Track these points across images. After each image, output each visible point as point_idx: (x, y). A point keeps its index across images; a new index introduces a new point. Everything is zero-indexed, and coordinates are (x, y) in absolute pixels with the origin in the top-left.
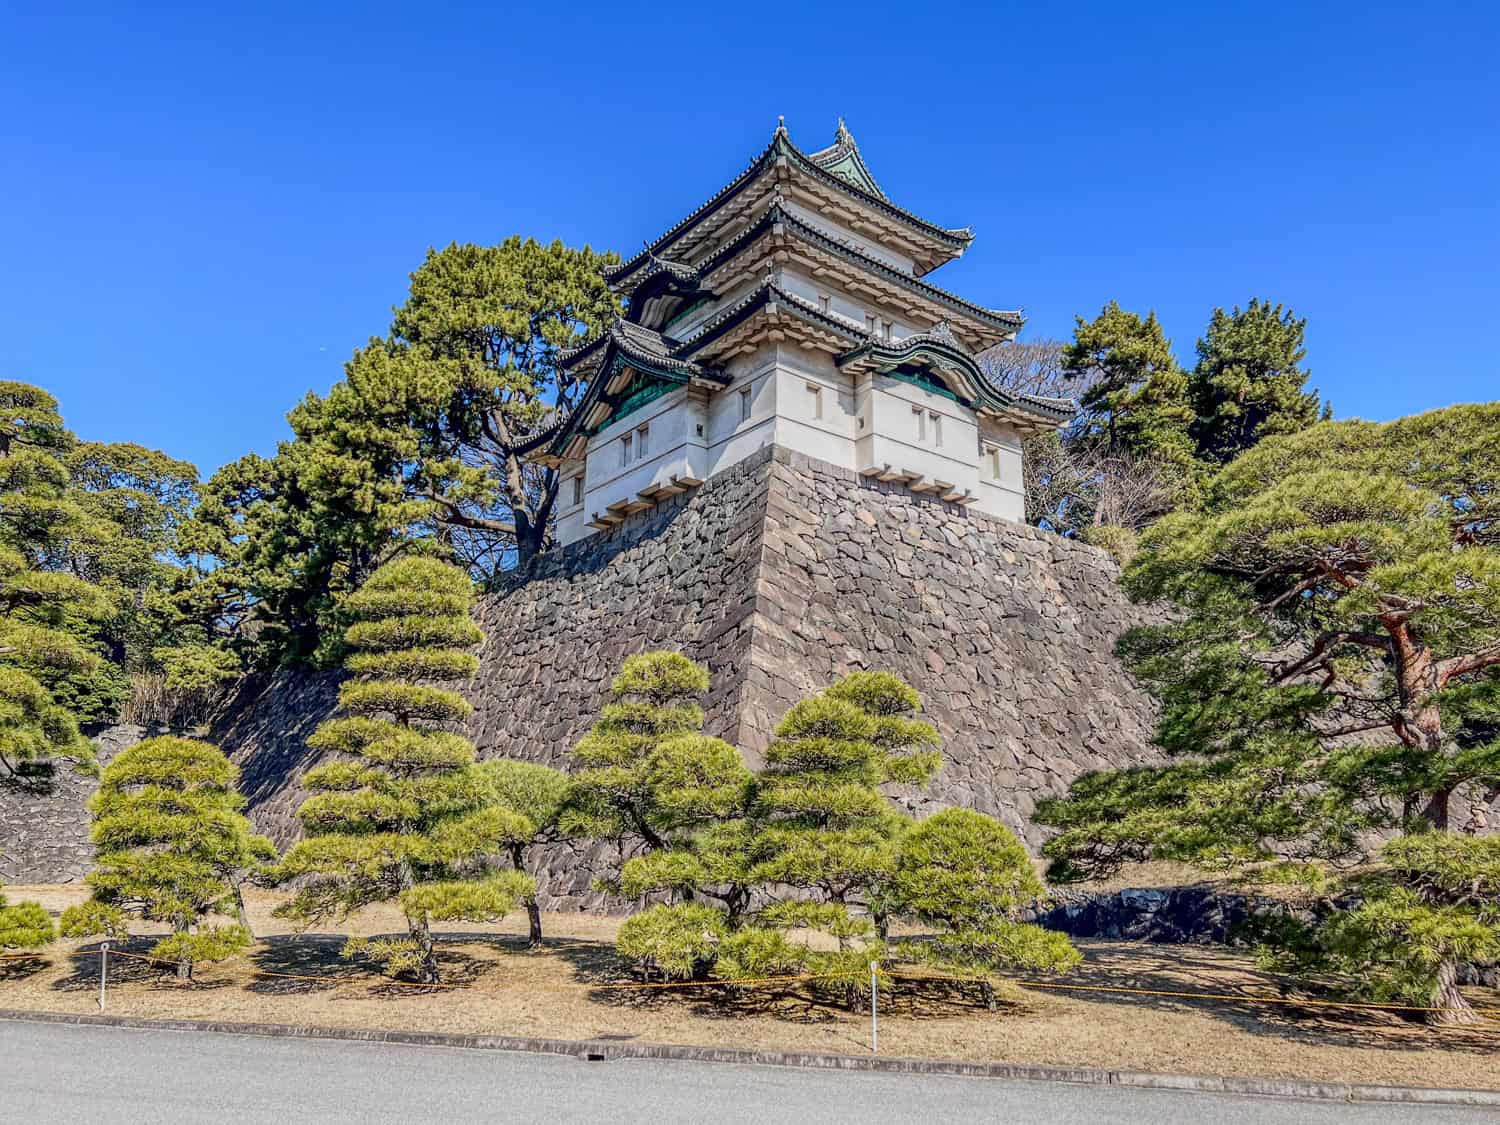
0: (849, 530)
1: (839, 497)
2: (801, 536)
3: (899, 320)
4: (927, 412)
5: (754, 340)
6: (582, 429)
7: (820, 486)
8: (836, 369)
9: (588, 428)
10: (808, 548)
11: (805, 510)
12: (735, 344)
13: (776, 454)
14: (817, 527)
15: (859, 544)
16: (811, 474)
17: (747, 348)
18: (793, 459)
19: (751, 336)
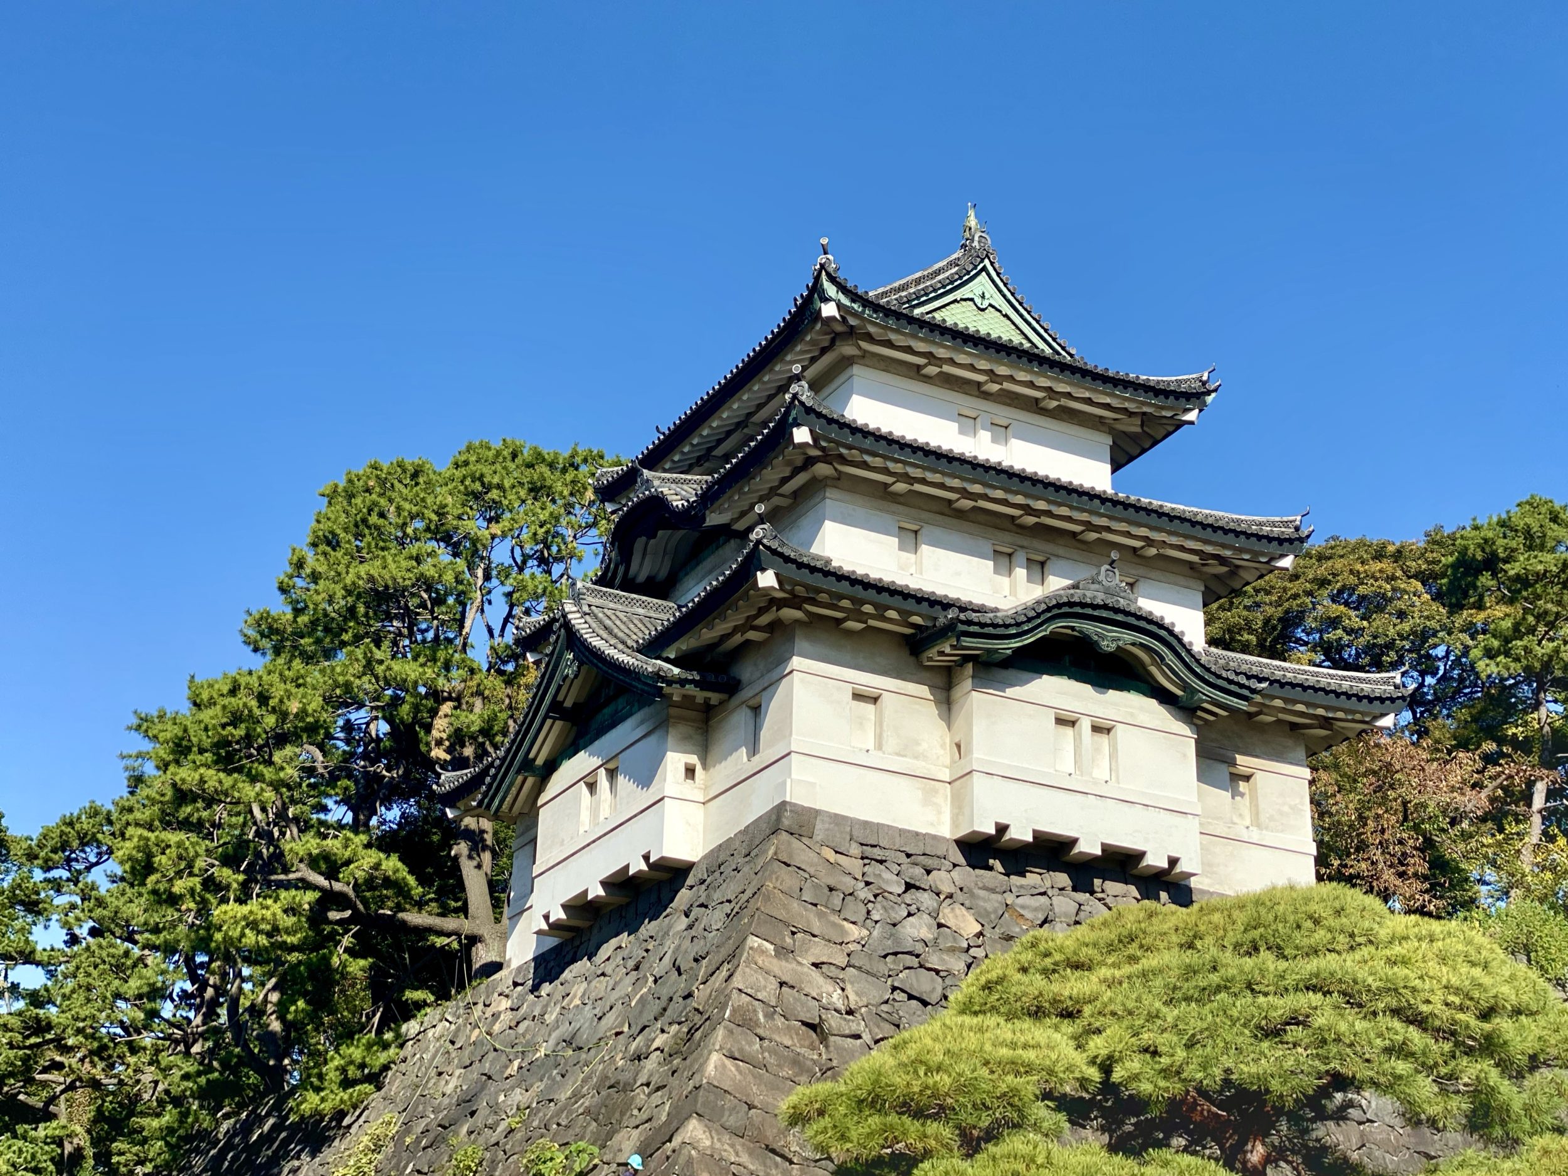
0: (919, 948)
1: (909, 887)
2: (816, 965)
3: (1061, 551)
4: (1085, 725)
5: (764, 620)
6: (527, 765)
7: (874, 869)
8: (912, 659)
9: (540, 761)
10: (828, 987)
11: (835, 918)
12: (736, 630)
13: (786, 822)
14: (852, 947)
15: (937, 972)
16: (855, 850)
17: (752, 635)
18: (820, 830)
19: (756, 617)
